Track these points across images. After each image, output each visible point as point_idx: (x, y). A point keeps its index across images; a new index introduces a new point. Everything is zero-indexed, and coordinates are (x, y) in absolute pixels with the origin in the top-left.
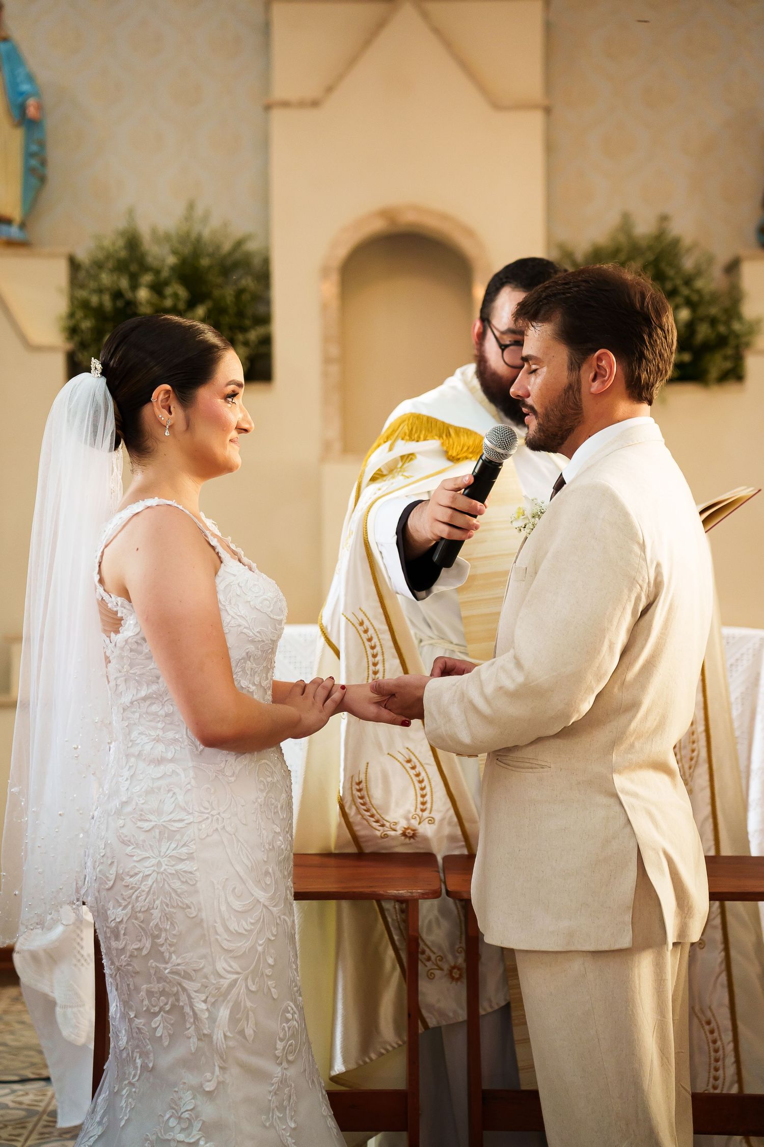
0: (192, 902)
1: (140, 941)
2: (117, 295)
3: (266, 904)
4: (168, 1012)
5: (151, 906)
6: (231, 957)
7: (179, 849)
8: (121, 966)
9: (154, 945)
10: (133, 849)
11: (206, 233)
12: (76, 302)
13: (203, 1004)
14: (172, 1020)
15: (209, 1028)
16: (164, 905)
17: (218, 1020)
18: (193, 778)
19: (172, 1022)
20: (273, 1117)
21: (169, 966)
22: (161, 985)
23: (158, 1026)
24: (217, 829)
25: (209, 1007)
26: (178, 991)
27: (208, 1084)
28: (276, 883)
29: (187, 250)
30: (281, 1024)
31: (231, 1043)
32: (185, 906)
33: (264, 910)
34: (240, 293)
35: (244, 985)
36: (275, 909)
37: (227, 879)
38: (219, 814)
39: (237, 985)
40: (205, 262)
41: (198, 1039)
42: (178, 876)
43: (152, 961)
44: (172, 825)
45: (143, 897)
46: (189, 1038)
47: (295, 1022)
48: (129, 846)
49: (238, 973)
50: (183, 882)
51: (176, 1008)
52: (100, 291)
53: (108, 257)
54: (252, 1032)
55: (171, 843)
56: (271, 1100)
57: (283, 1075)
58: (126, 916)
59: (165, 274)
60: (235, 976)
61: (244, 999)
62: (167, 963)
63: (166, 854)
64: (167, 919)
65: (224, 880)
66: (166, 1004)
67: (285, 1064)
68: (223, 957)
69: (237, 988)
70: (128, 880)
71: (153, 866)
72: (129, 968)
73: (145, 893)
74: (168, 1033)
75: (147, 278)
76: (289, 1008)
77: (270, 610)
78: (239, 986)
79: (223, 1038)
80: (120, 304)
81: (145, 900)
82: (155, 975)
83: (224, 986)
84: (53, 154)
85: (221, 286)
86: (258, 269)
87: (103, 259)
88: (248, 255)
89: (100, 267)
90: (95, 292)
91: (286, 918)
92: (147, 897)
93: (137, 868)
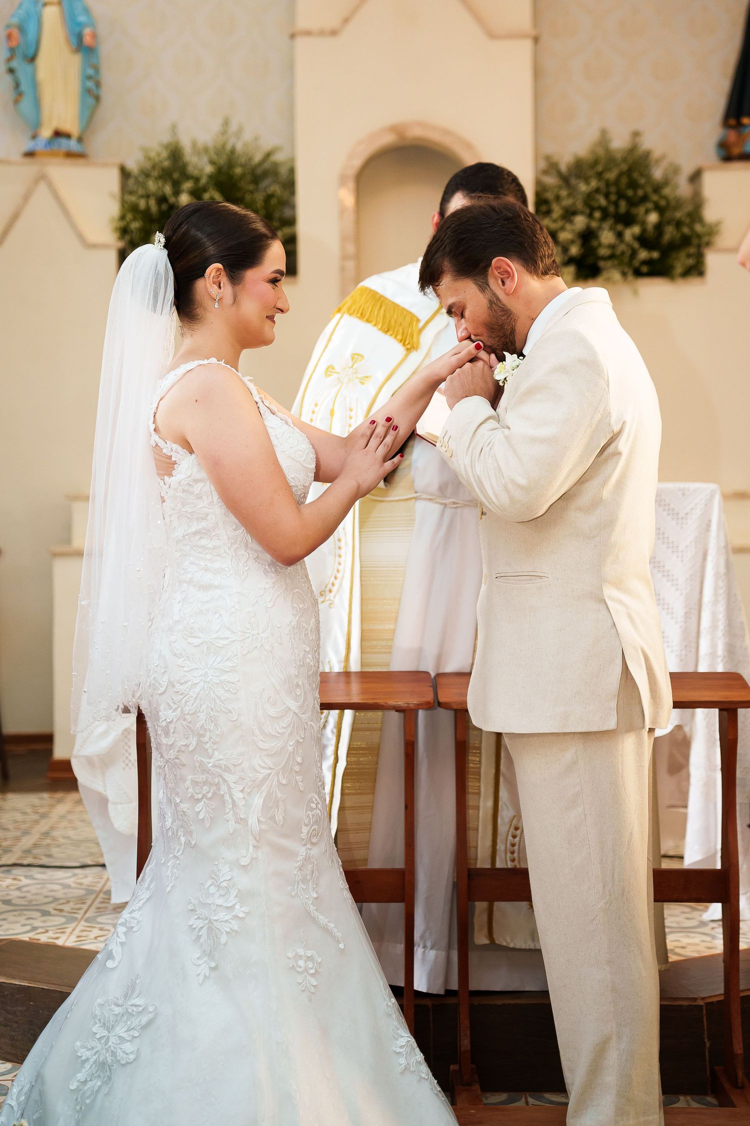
0: (233, 708)
1: (187, 738)
2: (162, 199)
3: (296, 711)
4: (210, 799)
5: (198, 710)
6: (265, 755)
7: (224, 662)
8: (170, 759)
9: (199, 743)
10: (183, 661)
11: (239, 147)
12: (126, 206)
13: (241, 794)
14: (214, 805)
15: (245, 813)
16: (209, 709)
17: (253, 807)
18: (237, 603)
19: (213, 807)
20: (298, 888)
21: (212, 760)
22: (204, 776)
23: (201, 810)
24: (256, 647)
25: (246, 796)
26: (219, 782)
27: (243, 859)
28: (305, 693)
29: (222, 161)
30: (305, 813)
31: (263, 827)
32: (227, 711)
33: (294, 716)
34: (269, 198)
35: (276, 779)
36: (303, 716)
37: (264, 689)
38: (258, 634)
39: (270, 779)
40: (238, 171)
41: (236, 822)
42: (222, 685)
43: (197, 756)
44: (218, 642)
45: (192, 702)
46: (228, 821)
47: (318, 811)
48: (181, 658)
49: (271, 769)
50: (227, 691)
51: (218, 796)
52: (147, 196)
53: (154, 166)
54: (281, 818)
55: (217, 657)
56: (296, 874)
57: (307, 854)
58: (176, 716)
59: (203, 181)
60: (268, 771)
61: (276, 790)
62: (211, 758)
63: (212, 666)
64: (212, 721)
65: (261, 690)
66: (208, 792)
67: (309, 846)
68: (259, 754)
69: (270, 780)
70: (179, 687)
71: (201, 676)
72: (177, 761)
73: (192, 699)
74: (210, 816)
75: (188, 185)
76: (314, 799)
77: (303, 459)
79: (257, 822)
80: (164, 207)
81: (193, 704)
82: (199, 768)
83: (260, 778)
84: (108, 78)
85: (252, 192)
86: (284, 177)
87: (149, 168)
88: (276, 165)
89: (147, 175)
90: (142, 196)
91: (312, 724)
92: (194, 702)
93: (187, 677)
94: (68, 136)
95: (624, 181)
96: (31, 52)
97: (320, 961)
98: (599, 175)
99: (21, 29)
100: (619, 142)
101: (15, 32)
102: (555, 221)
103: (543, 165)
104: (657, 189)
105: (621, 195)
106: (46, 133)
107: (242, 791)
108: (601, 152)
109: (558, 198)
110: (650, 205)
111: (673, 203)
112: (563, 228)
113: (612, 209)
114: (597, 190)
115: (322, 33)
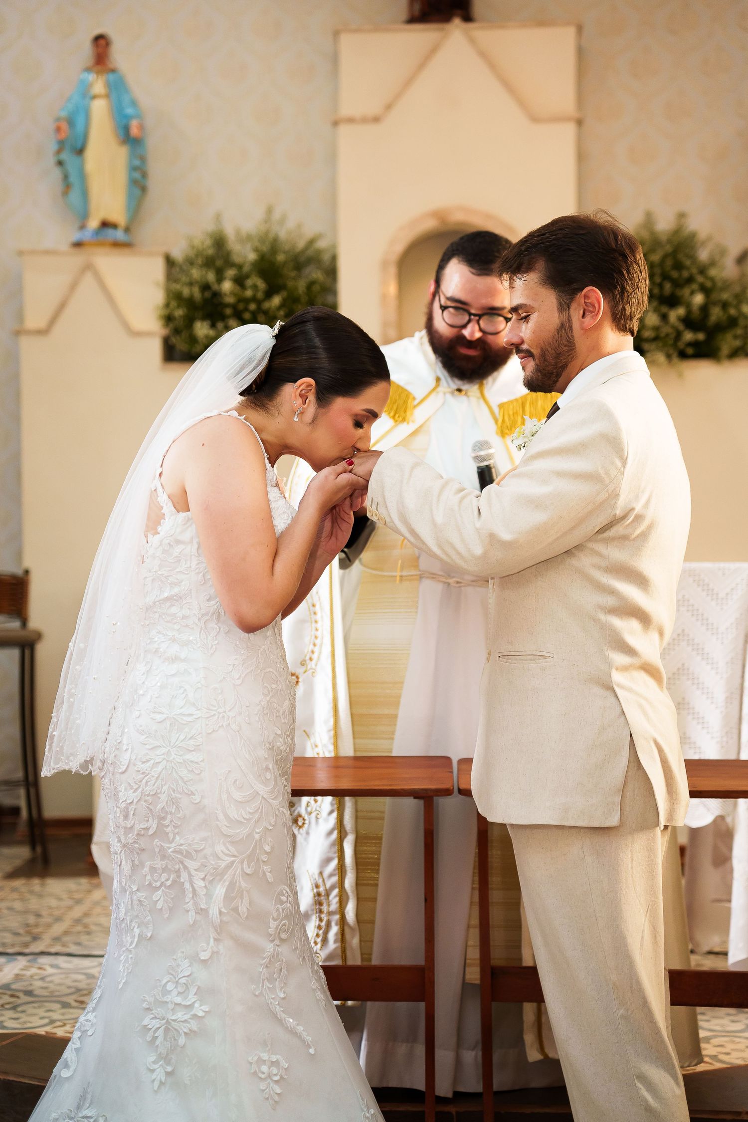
0: (196, 790)
1: (148, 821)
2: (206, 287)
3: (265, 796)
4: (169, 887)
5: (159, 791)
6: (229, 842)
7: (188, 741)
8: (128, 843)
9: (159, 825)
10: (144, 739)
11: (283, 235)
12: (171, 294)
13: (202, 882)
14: (172, 894)
15: (206, 903)
16: (171, 791)
17: (214, 897)
18: (203, 678)
19: (172, 896)
20: (263, 986)
21: (173, 845)
22: (164, 862)
23: (159, 899)
24: (222, 725)
25: (207, 884)
26: (179, 869)
27: (203, 953)
28: (275, 778)
29: (265, 248)
30: (275, 905)
31: (225, 919)
32: (190, 793)
33: (263, 802)
34: (311, 285)
35: (240, 867)
36: (274, 801)
37: (230, 771)
38: (225, 712)
39: (233, 867)
40: (281, 258)
41: (196, 913)
42: (186, 765)
43: (157, 840)
44: (182, 719)
45: (153, 782)
46: (188, 911)
47: (289, 905)
48: (143, 735)
49: (234, 856)
50: (189, 771)
51: (177, 884)
52: (191, 284)
53: (199, 254)
54: (245, 910)
55: (179, 735)
56: (262, 972)
57: (274, 950)
58: (137, 797)
59: (247, 268)
61: (240, 879)
62: (171, 843)
63: (176, 745)
64: (173, 803)
65: (227, 772)
66: (167, 880)
67: (277, 942)
68: (222, 841)
69: (234, 869)
70: (140, 766)
71: (163, 754)
72: (136, 847)
73: (154, 778)
74: (168, 906)
75: (231, 273)
76: (284, 892)
78: (235, 867)
79: (218, 913)
80: (208, 294)
81: (154, 785)
82: (159, 853)
83: (222, 866)
84: (155, 169)
85: (294, 279)
86: (327, 263)
87: (193, 256)
88: (319, 252)
89: (190, 262)
90: (187, 284)
91: (284, 810)
92: (155, 783)
93: (149, 755)
94: (114, 226)
95: (669, 263)
96: (79, 145)
97: (286, 1067)
99: (70, 122)
100: (664, 224)
101: (64, 126)
104: (703, 271)
105: (665, 277)
106: (94, 224)
107: (204, 879)
108: (645, 234)
110: (695, 286)
111: (719, 284)
113: (656, 291)
115: (365, 120)
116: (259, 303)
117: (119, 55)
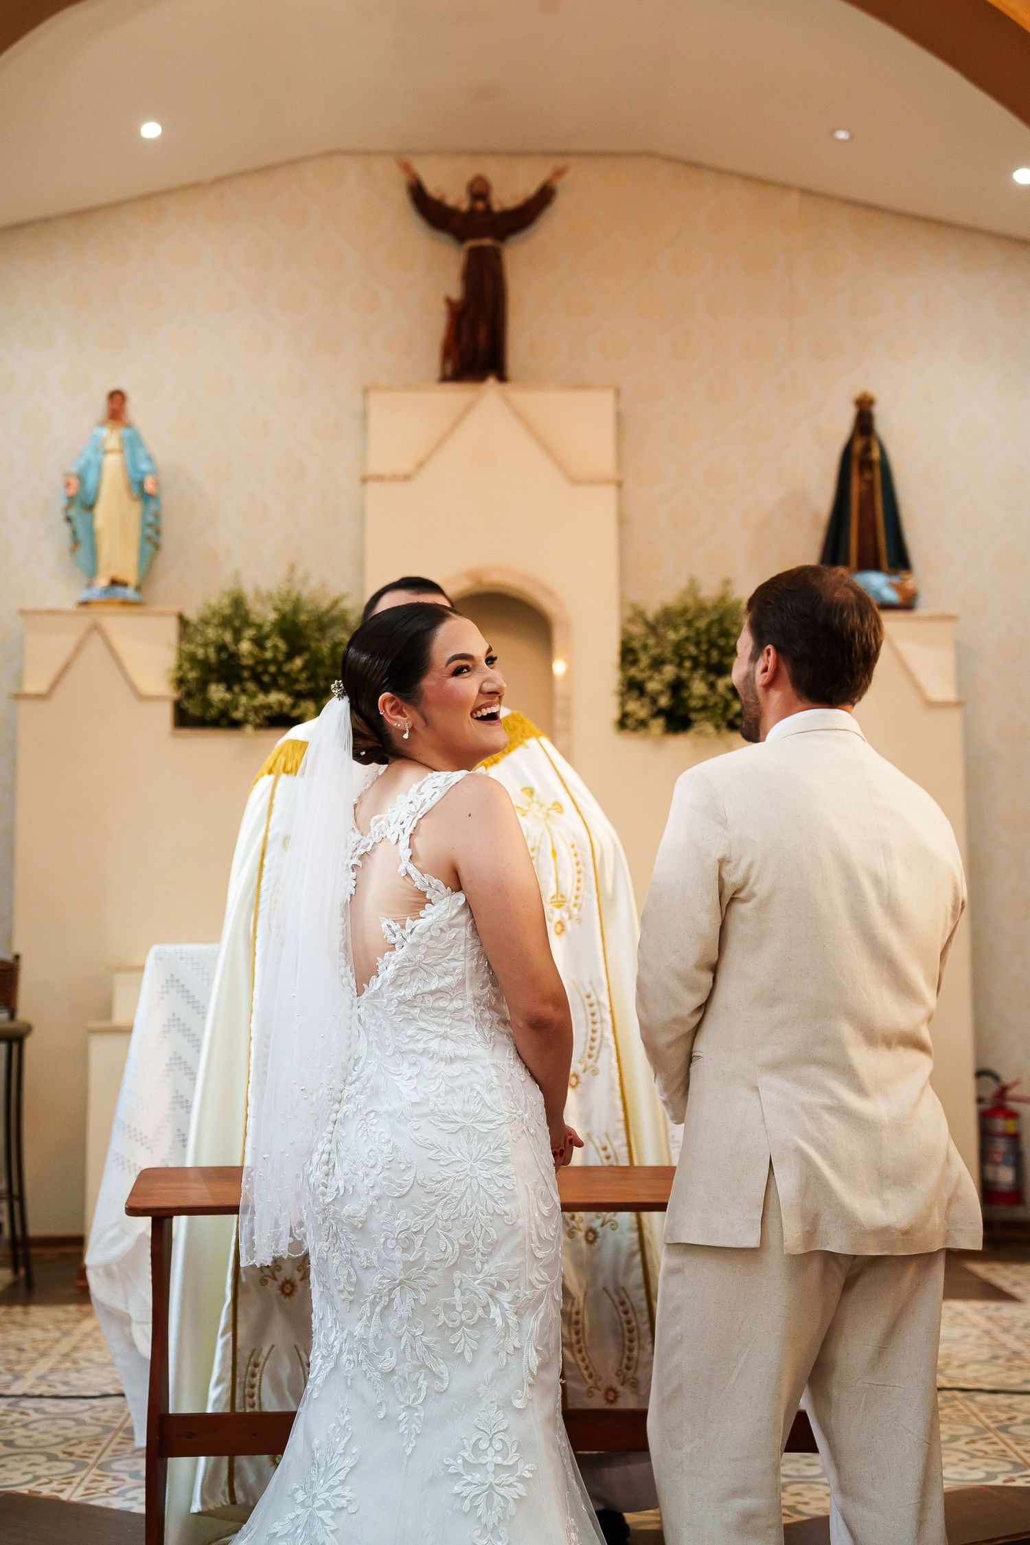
0: (510, 1209)
2: (222, 648)
4: (473, 1326)
6: (542, 1266)
7: (493, 1152)
10: (436, 1153)
11: (305, 594)
12: (184, 655)
13: (515, 1316)
15: (519, 1341)
17: (529, 1333)
18: (495, 1076)
21: (481, 1276)
24: (524, 1131)
25: (519, 1319)
26: (488, 1304)
29: (287, 608)
32: (502, 1213)
35: (550, 1295)
37: (536, 1183)
38: (522, 1114)
39: (546, 1296)
40: (303, 617)
42: (494, 1181)
45: (454, 1205)
48: (432, 1149)
49: (546, 1283)
50: (500, 1187)
52: (206, 645)
53: (215, 613)
55: (482, 1145)
58: (428, 1224)
59: (267, 628)
60: (545, 1286)
62: (478, 1273)
63: (478, 1158)
66: (471, 1318)
68: (535, 1266)
70: (433, 1186)
71: (465, 1170)
73: (456, 1200)
74: (472, 1348)
75: (249, 633)
79: (534, 1352)
80: (224, 656)
81: (456, 1207)
83: (536, 1296)
84: (168, 526)
85: (318, 640)
87: (209, 615)
89: (206, 622)
90: (201, 645)
92: (458, 1205)
94: (125, 584)
95: (715, 630)
96: (90, 501)
98: (689, 624)
99: (81, 478)
100: (709, 591)
101: (74, 482)
102: (642, 671)
103: (629, 613)
105: (712, 644)
106: (102, 582)
107: (516, 1313)
108: (690, 602)
109: (645, 647)
112: (650, 678)
113: (703, 658)
114: (687, 639)
115: (395, 478)
116: (279, 665)
117: (134, 409)
